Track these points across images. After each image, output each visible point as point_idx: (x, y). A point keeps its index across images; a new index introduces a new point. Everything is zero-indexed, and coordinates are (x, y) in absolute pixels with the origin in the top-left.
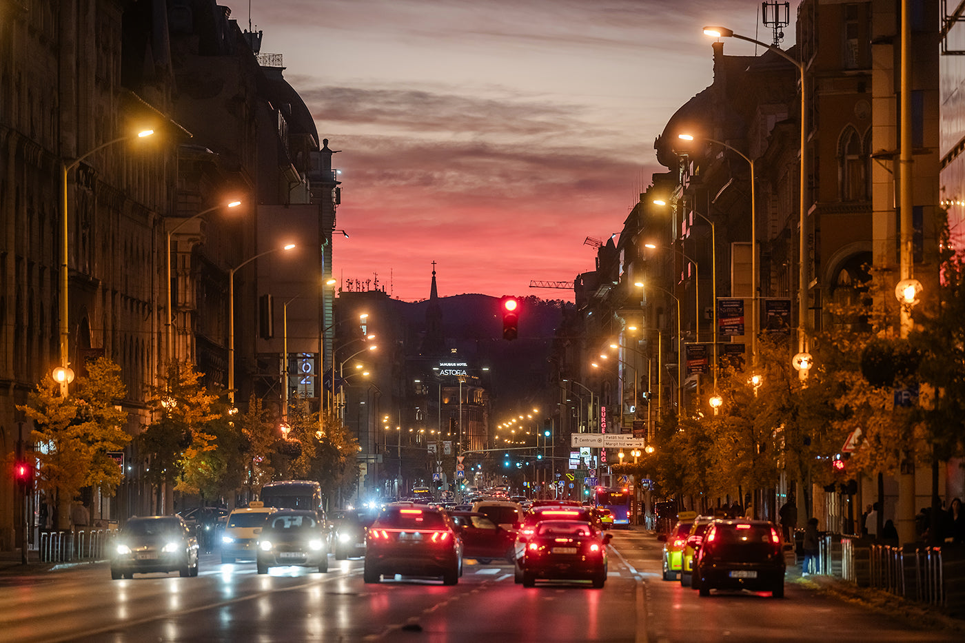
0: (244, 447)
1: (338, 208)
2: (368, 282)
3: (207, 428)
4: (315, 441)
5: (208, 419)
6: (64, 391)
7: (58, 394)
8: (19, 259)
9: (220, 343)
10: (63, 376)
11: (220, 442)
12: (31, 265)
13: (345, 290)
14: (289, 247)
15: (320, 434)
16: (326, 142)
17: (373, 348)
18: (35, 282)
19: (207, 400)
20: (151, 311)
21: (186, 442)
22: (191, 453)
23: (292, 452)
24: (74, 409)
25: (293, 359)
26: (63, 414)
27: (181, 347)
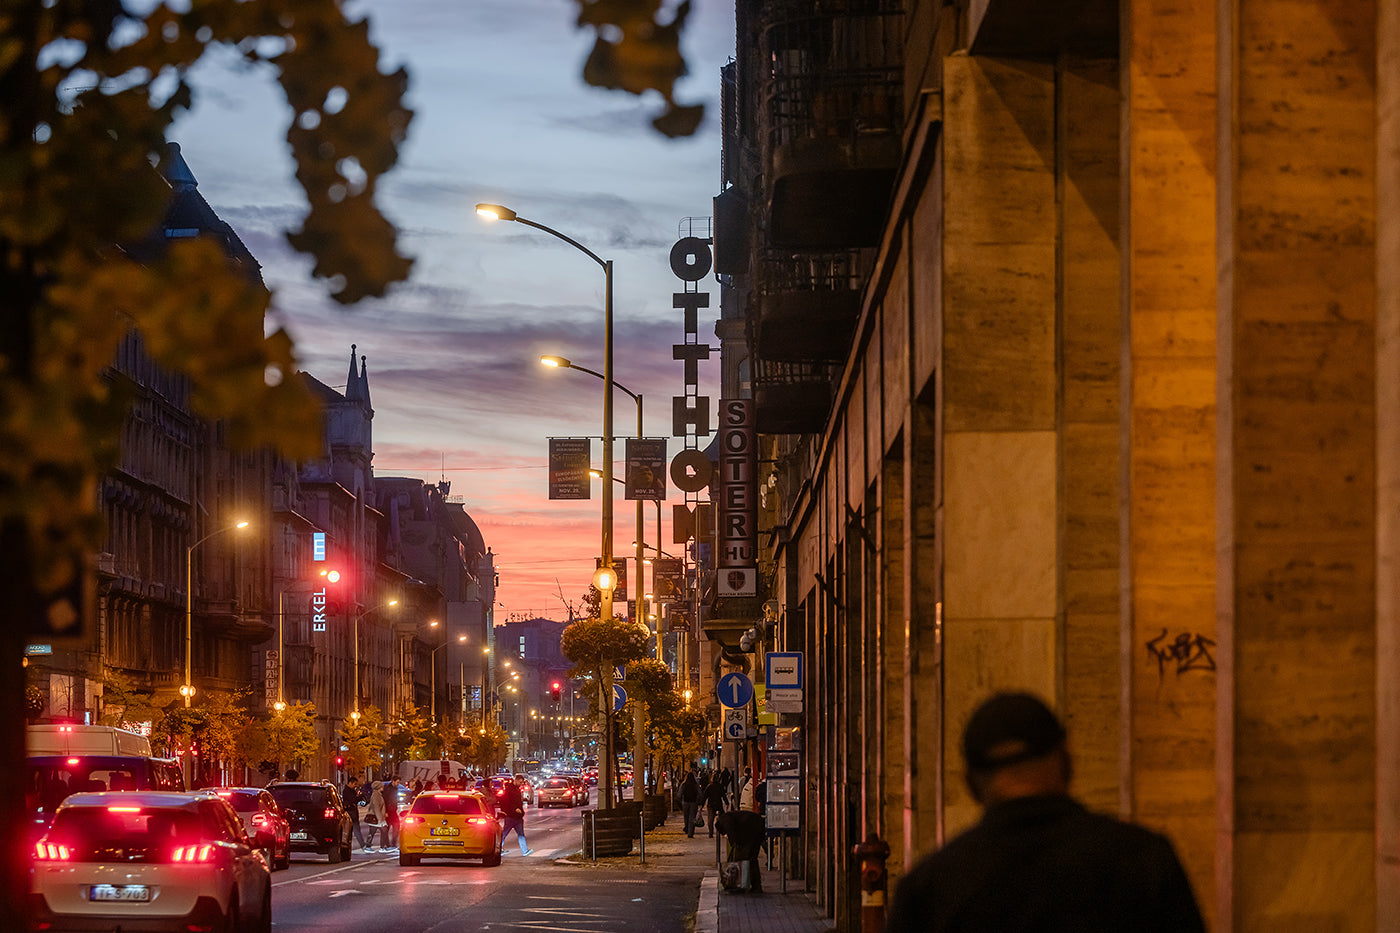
0: (440, 743)
1: (497, 589)
2: (525, 615)
3: (421, 735)
4: (480, 736)
5: (421, 730)
6: (356, 723)
7: (353, 724)
8: (331, 657)
9: (427, 684)
10: (355, 716)
11: (428, 742)
12: (336, 659)
13: (510, 621)
14: (463, 639)
15: (482, 731)
16: (489, 549)
17: (516, 678)
18: (338, 667)
19: (421, 721)
20: (391, 673)
21: (411, 742)
22: (413, 747)
23: (465, 743)
24: (361, 732)
25: (468, 688)
26: (356, 734)
27: (407, 691)
